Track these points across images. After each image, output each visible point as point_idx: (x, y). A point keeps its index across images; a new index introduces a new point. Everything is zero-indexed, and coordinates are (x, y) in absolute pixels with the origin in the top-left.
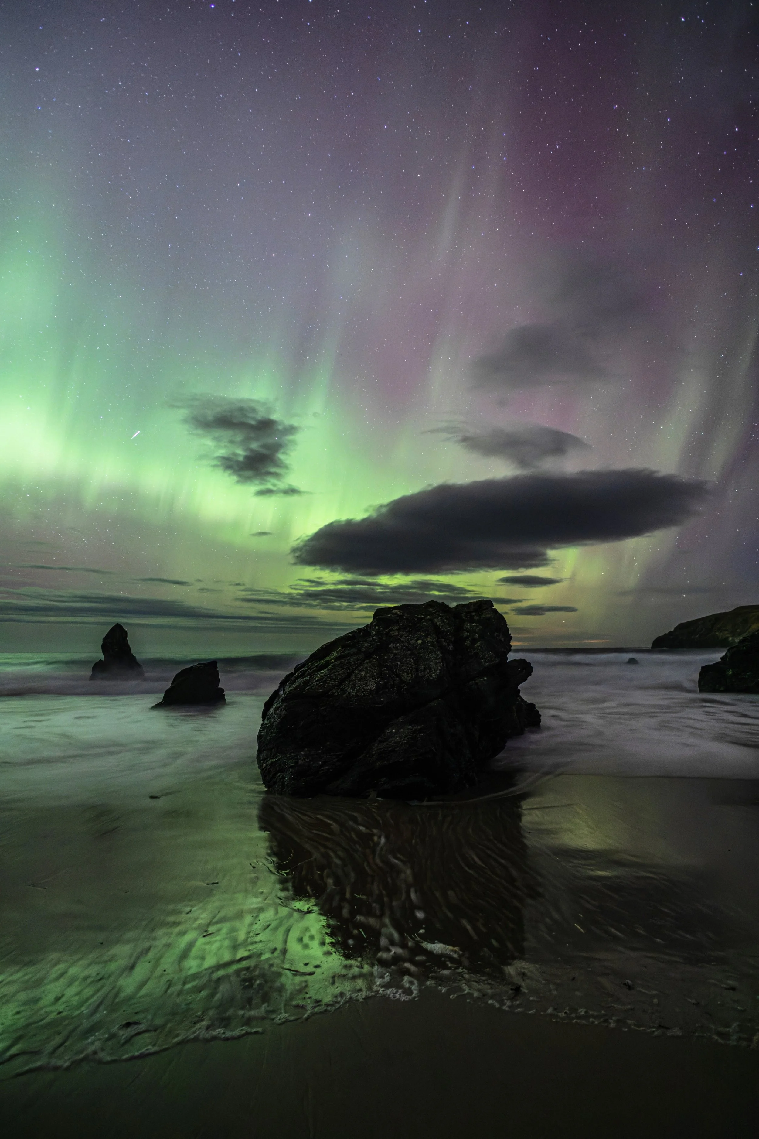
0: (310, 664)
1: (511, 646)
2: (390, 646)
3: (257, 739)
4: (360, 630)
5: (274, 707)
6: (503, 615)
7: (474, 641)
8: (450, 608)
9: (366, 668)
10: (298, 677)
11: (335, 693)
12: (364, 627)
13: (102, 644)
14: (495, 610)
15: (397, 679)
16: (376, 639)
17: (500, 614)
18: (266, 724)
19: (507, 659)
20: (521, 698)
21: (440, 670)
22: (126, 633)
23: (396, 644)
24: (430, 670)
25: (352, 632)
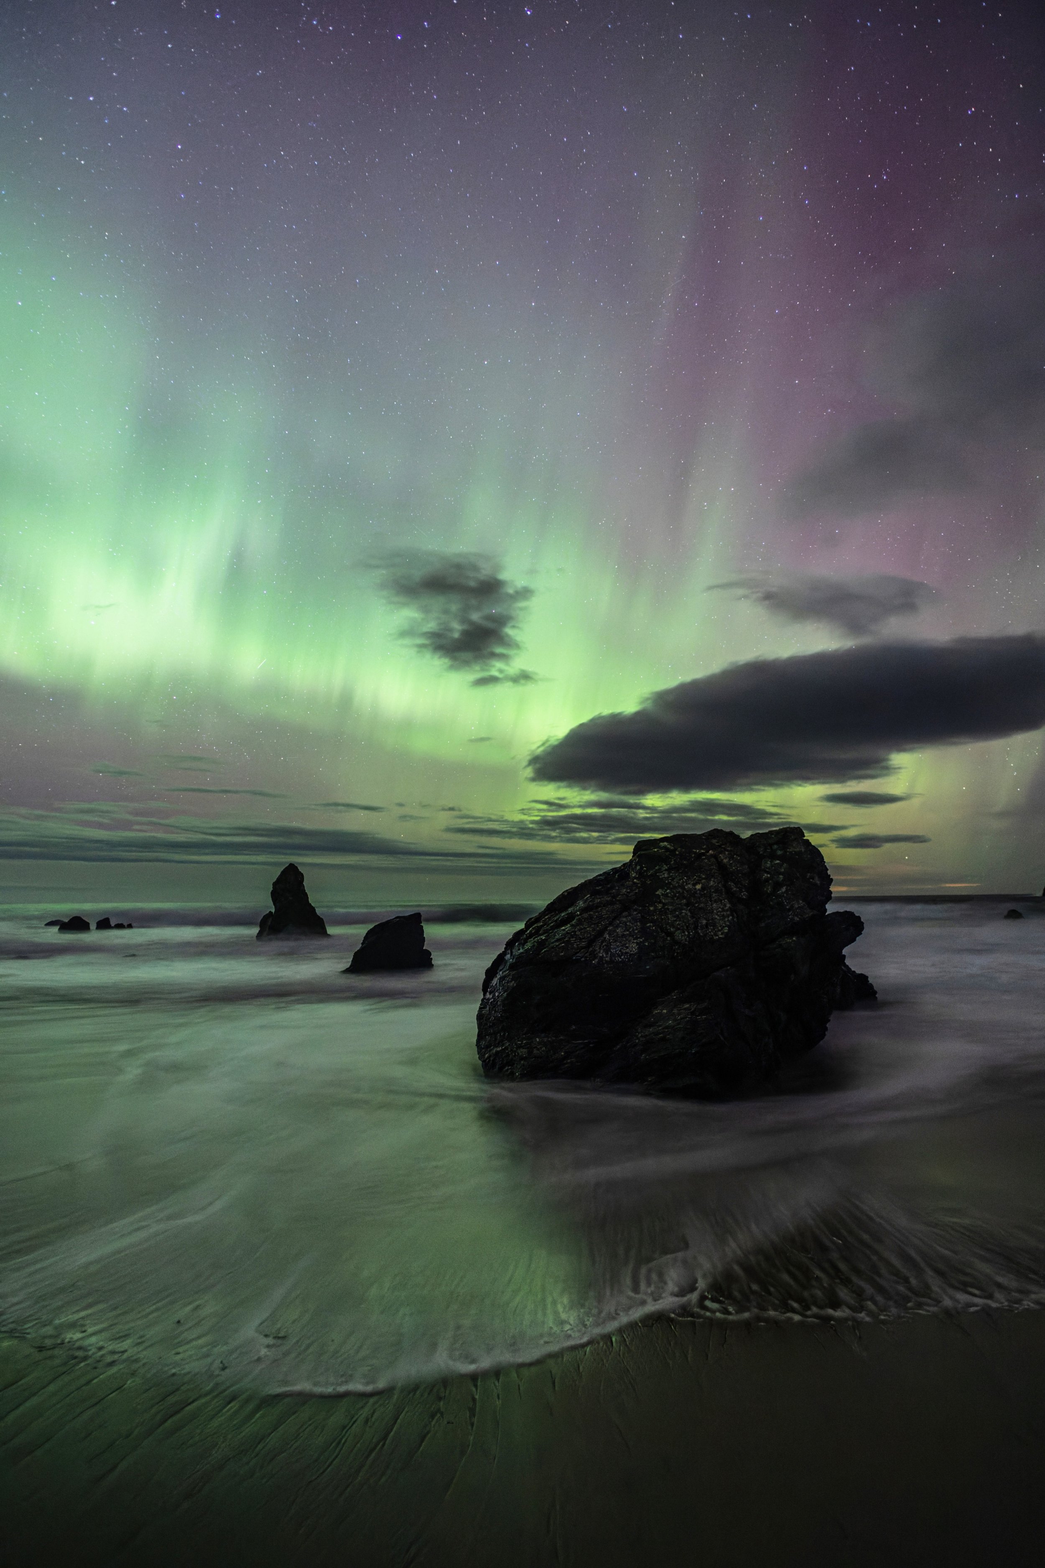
0: (546, 917)
1: (831, 892)
2: (657, 893)
3: (477, 1019)
4: (615, 870)
5: (498, 977)
6: (819, 849)
7: (777, 885)
8: (741, 839)
9: (625, 923)
10: (531, 935)
11: (582, 958)
12: (620, 867)
13: (272, 891)
14: (808, 841)
15: (669, 938)
16: (639, 883)
17: (814, 846)
18: (489, 999)
19: (826, 910)
20: (847, 967)
21: (729, 927)
22: (302, 875)
23: (666, 890)
24: (714, 925)
25: (604, 873)
